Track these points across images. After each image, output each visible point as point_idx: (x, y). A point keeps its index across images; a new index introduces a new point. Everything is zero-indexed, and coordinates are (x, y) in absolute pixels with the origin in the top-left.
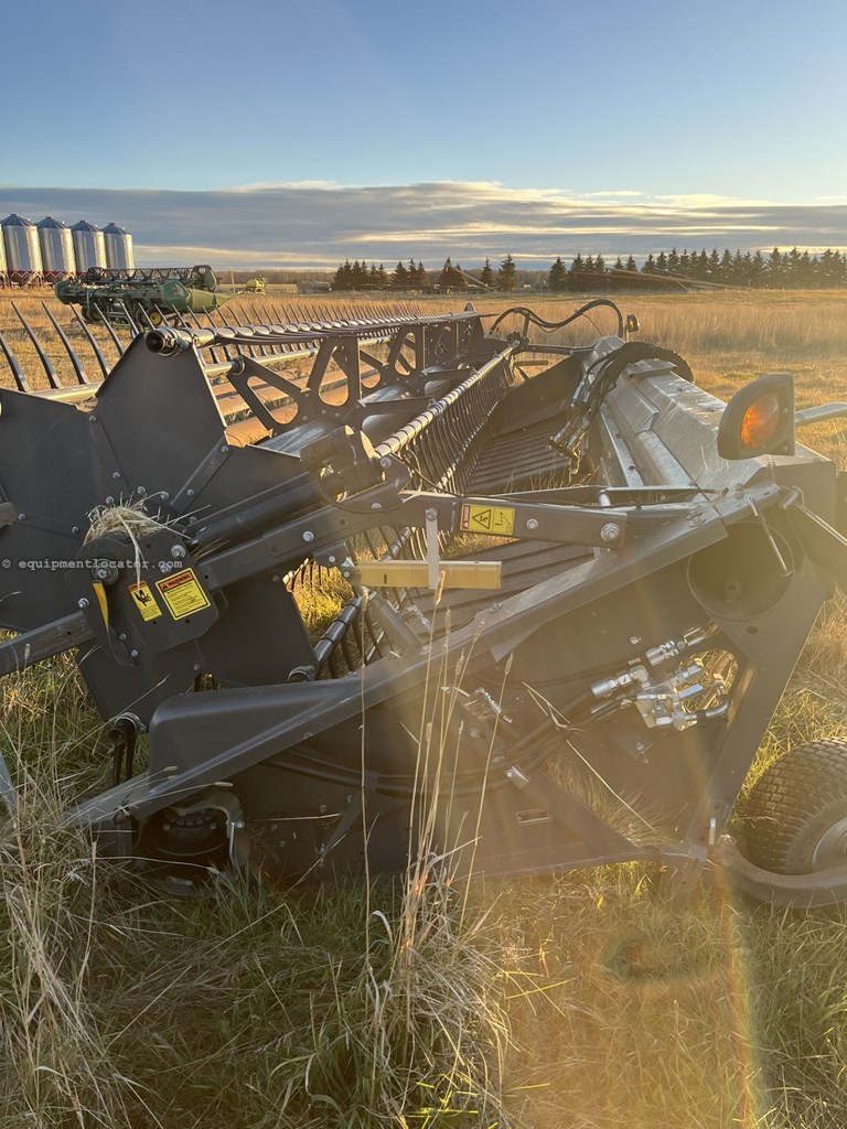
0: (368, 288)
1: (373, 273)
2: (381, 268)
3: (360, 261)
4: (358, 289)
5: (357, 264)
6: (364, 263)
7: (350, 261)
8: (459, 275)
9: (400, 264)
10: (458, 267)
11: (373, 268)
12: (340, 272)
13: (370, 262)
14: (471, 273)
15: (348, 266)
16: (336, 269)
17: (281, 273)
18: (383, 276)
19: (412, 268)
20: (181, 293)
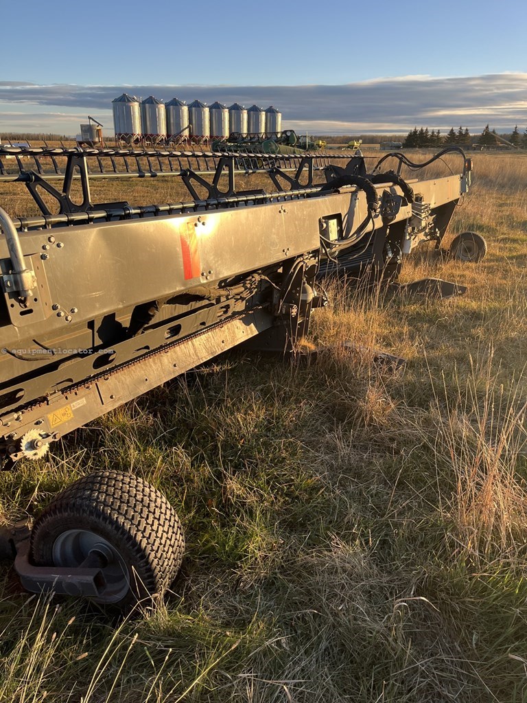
0: (427, 147)
1: (432, 136)
2: (439, 133)
3: (424, 129)
4: (420, 147)
5: (422, 130)
6: (427, 130)
7: (417, 129)
8: (494, 137)
9: (452, 130)
10: (494, 132)
11: (433, 133)
12: (410, 136)
13: (431, 129)
14: (504, 136)
15: (415, 132)
16: (406, 134)
17: (377, 137)
18: (439, 138)
19: (460, 132)
20: (274, 147)
